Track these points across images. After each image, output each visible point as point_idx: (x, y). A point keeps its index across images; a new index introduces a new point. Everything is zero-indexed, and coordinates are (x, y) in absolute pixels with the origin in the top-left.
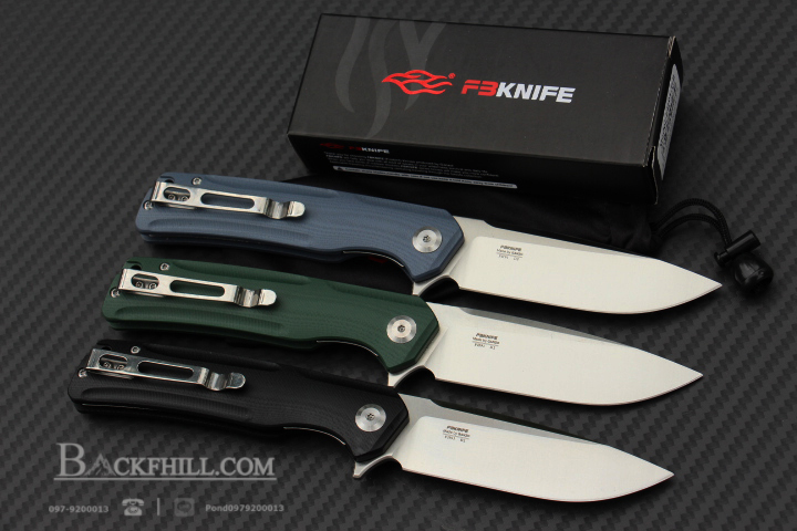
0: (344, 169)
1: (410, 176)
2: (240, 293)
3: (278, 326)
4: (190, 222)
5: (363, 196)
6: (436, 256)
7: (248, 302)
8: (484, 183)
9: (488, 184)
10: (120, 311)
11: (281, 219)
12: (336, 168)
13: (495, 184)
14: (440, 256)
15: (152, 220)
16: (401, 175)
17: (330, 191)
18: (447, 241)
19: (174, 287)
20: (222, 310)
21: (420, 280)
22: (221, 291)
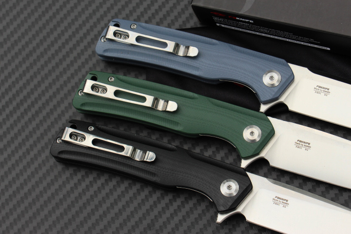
0: (223, 26)
1: (263, 35)
2: (156, 101)
3: (177, 124)
4: (128, 52)
5: (234, 46)
6: (276, 90)
7: (160, 107)
8: (309, 45)
9: (312, 45)
10: (83, 105)
11: (183, 57)
12: (218, 25)
13: (316, 46)
14: (279, 90)
15: (105, 48)
16: (258, 33)
17: (214, 41)
18: (284, 80)
19: (117, 93)
20: (144, 110)
21: (265, 103)
22: (144, 99)
